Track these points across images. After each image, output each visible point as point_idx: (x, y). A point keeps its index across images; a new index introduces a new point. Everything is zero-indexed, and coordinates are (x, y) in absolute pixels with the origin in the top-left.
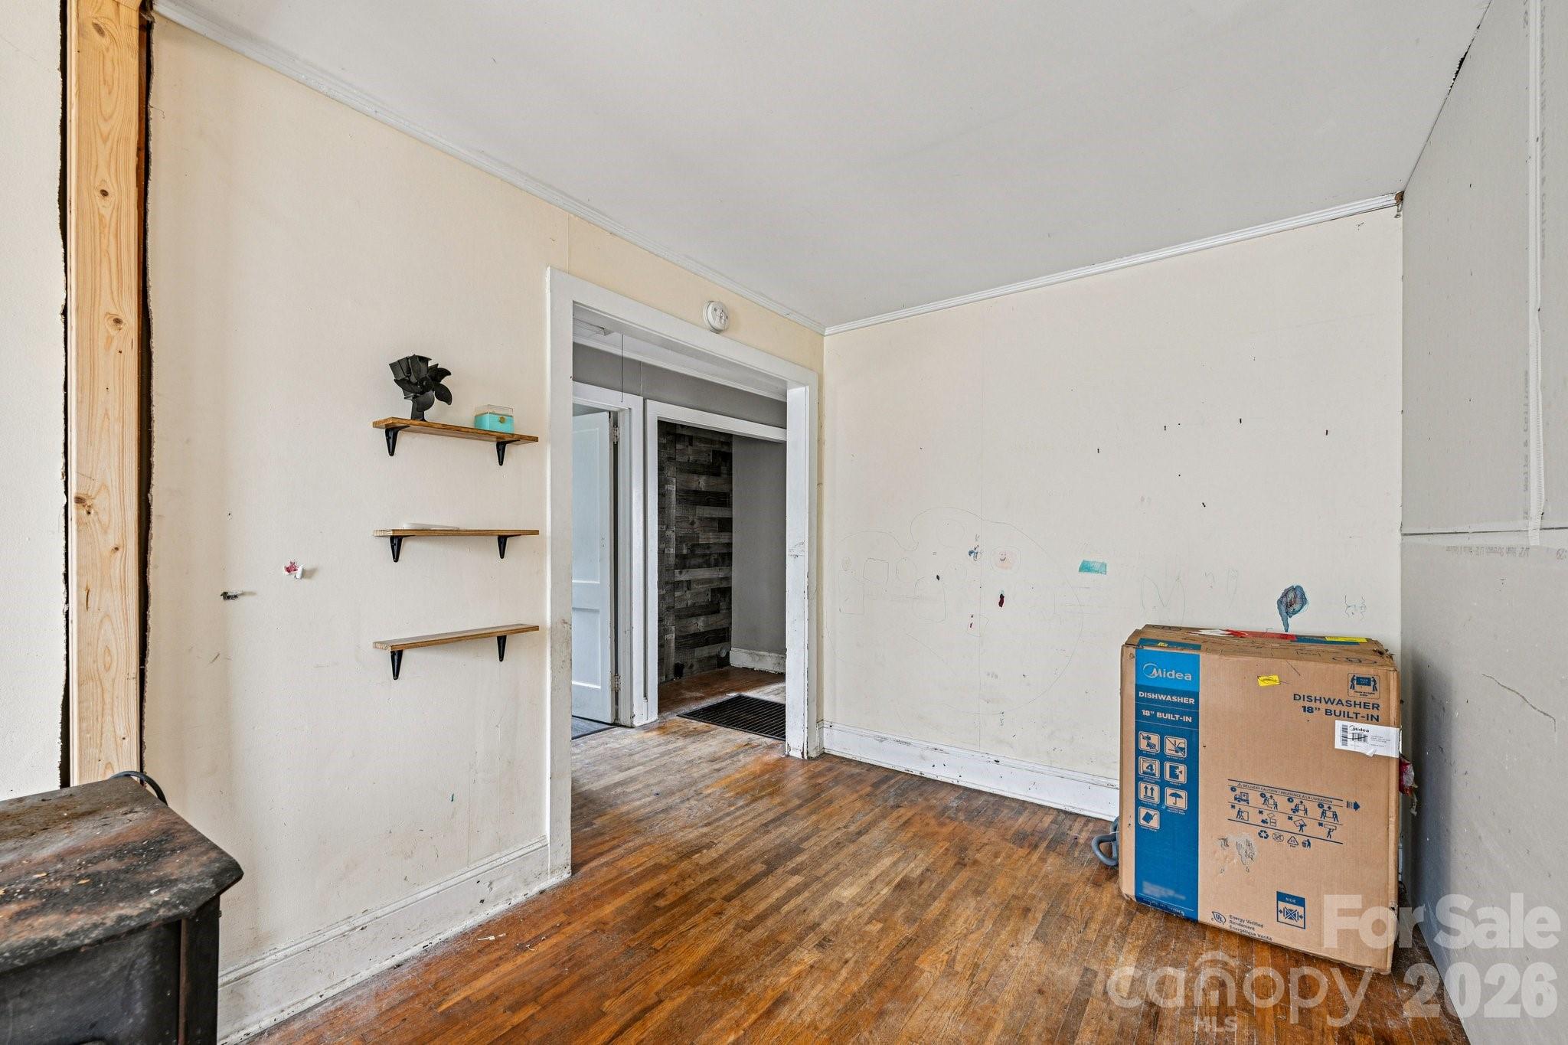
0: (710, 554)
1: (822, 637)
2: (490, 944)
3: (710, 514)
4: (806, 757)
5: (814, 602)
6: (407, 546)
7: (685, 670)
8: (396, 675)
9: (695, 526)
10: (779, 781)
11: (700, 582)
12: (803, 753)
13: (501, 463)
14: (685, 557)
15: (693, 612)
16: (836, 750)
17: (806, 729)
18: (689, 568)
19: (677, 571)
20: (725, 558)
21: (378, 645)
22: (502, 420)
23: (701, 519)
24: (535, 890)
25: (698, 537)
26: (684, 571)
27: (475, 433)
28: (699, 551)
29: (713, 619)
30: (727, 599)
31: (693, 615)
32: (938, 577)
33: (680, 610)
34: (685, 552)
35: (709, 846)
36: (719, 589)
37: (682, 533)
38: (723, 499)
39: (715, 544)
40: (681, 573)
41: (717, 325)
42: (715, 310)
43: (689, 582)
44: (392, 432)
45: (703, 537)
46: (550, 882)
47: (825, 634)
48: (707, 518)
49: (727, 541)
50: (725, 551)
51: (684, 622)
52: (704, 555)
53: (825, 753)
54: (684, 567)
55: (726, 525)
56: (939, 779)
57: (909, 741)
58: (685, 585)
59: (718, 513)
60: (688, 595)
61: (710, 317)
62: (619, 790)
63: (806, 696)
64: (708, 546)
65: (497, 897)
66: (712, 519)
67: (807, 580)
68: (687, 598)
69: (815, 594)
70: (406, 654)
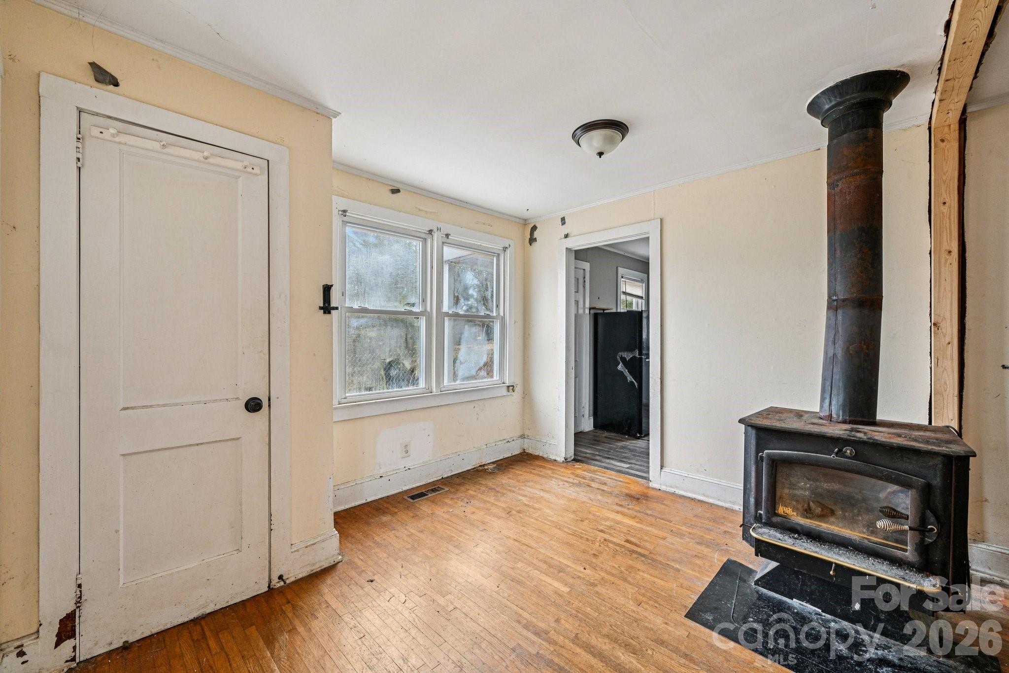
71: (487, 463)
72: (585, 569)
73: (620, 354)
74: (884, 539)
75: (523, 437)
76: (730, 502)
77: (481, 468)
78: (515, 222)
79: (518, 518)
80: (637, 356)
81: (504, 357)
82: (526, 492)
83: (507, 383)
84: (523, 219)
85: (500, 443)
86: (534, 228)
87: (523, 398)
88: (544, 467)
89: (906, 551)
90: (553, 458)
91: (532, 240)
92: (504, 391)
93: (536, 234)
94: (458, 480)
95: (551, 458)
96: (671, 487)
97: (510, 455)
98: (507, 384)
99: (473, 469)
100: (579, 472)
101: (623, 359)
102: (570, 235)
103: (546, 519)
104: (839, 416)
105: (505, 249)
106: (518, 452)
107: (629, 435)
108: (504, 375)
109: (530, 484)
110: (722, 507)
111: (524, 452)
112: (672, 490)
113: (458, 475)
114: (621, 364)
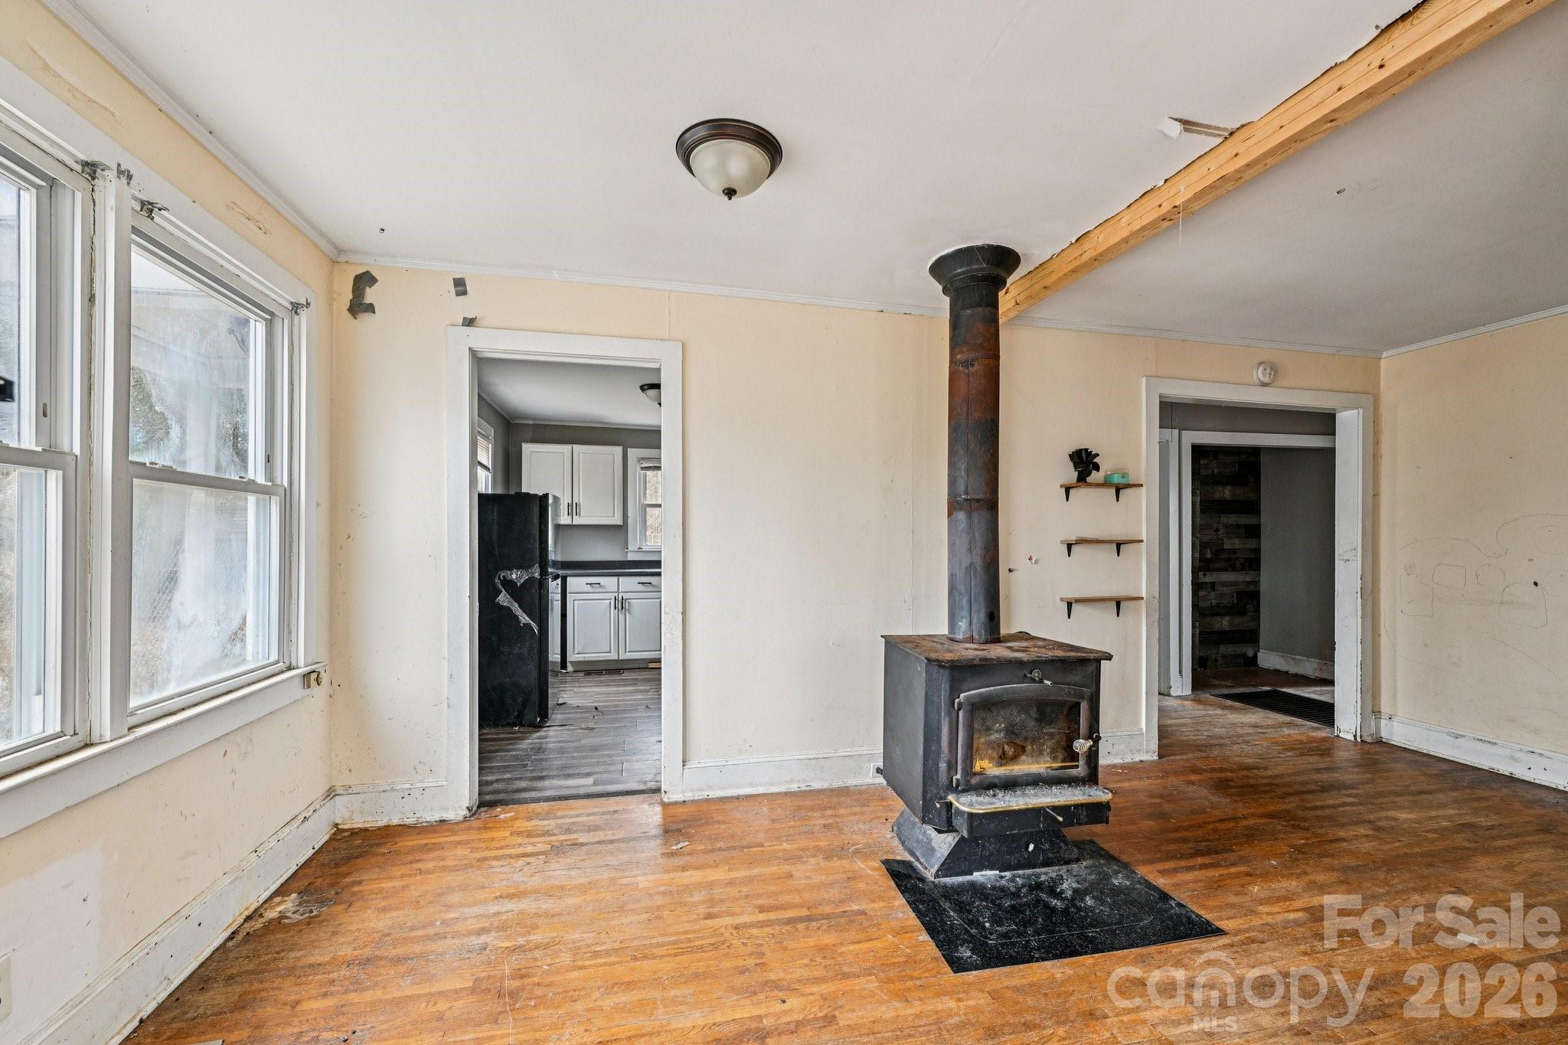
0: (1236, 559)
1: (1380, 635)
2: (1118, 773)
3: (1235, 521)
4: (1359, 740)
5: (1369, 603)
6: (1074, 548)
7: (1209, 663)
8: (1069, 617)
9: (1220, 532)
10: (1330, 749)
11: (1225, 584)
12: (1355, 736)
13: (1118, 500)
14: (1209, 561)
15: (1217, 611)
16: (1398, 740)
17: (1359, 716)
18: (1213, 571)
19: (1201, 573)
20: (1253, 562)
21: (1062, 600)
22: (1124, 476)
23: (1226, 526)
24: (1137, 759)
25: (1223, 544)
26: (1208, 573)
27: (1105, 484)
28: (1224, 556)
29: (1238, 620)
30: (1255, 603)
31: (1217, 614)
32: (1536, 584)
33: (1203, 608)
34: (1209, 556)
35: (1266, 769)
36: (1245, 592)
37: (1206, 538)
38: (1252, 507)
39: (1240, 549)
40: (1204, 575)
41: (1266, 380)
42: (1265, 369)
43: (1213, 585)
44: (1068, 490)
45: (1229, 542)
46: (1146, 757)
47: (1383, 632)
48: (1233, 525)
49: (1254, 546)
50: (1253, 556)
51: (1208, 620)
52: (1229, 560)
53: (1381, 741)
54: (1208, 570)
55: (1254, 532)
56: (1537, 782)
57: (1494, 741)
58: (1209, 586)
59: (1244, 520)
60: (1212, 595)
61: (1260, 374)
62: (1178, 728)
63: (1359, 686)
64: (1233, 551)
65: (1117, 754)
66: (1238, 526)
67: (1359, 581)
68: (1211, 599)
69: (1370, 594)
70: (1074, 605)
71: (262, 900)
72: (784, 1002)
73: (502, 574)
74: (1063, 761)
75: (331, 794)
76: (787, 782)
77: (258, 924)
78: (315, 245)
79: (538, 991)
80: (537, 575)
81: (290, 597)
82: (470, 922)
83: (302, 663)
84: (336, 248)
85: (287, 829)
86: (364, 280)
87: (331, 696)
88: (439, 847)
89: (1077, 767)
90: (436, 817)
91: (359, 306)
92: (297, 690)
93: (371, 295)
94: (217, 997)
95: (428, 819)
96: (701, 790)
97: (311, 852)
98: (303, 670)
99: (231, 938)
100: (522, 825)
101: (509, 585)
102: (476, 323)
103: (596, 955)
104: (980, 636)
105: (296, 308)
106: (326, 838)
107: (521, 725)
108: (289, 646)
109: (455, 898)
110: (778, 794)
111: (339, 831)
112: (702, 795)
113: (200, 979)
114: (504, 592)
